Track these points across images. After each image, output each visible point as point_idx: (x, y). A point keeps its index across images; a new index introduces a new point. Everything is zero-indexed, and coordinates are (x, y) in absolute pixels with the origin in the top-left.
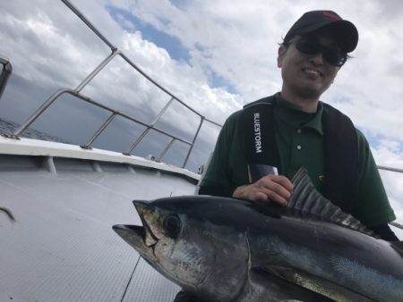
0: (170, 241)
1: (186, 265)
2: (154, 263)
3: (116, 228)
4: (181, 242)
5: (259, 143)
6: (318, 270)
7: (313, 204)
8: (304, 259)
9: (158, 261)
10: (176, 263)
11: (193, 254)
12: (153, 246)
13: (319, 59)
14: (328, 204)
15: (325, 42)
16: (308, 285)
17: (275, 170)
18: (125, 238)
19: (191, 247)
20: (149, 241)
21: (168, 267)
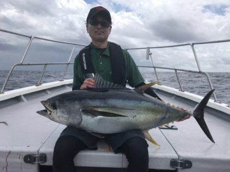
0: (55, 111)
1: (62, 117)
2: (53, 119)
3: (37, 112)
4: (58, 110)
5: (85, 65)
6: (102, 105)
7: (103, 84)
8: (97, 103)
9: (54, 118)
10: (59, 117)
11: (63, 112)
12: (50, 114)
13: (99, 26)
14: (108, 83)
15: (100, 19)
16: (100, 110)
17: (93, 74)
18: (41, 114)
19: (61, 110)
20: (49, 113)
21: (57, 119)
